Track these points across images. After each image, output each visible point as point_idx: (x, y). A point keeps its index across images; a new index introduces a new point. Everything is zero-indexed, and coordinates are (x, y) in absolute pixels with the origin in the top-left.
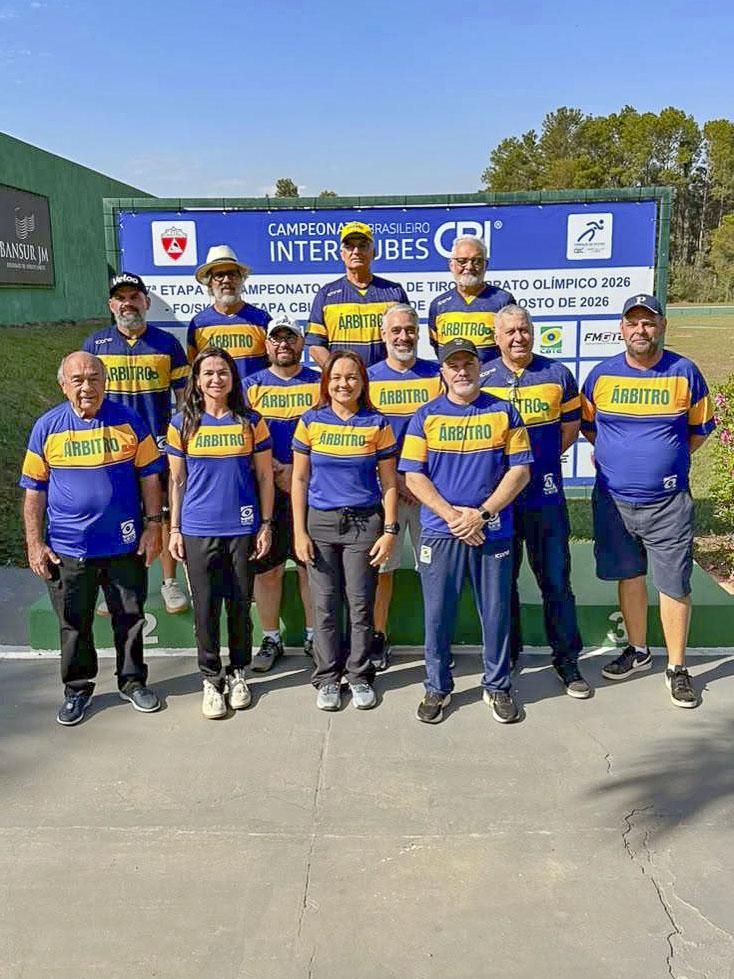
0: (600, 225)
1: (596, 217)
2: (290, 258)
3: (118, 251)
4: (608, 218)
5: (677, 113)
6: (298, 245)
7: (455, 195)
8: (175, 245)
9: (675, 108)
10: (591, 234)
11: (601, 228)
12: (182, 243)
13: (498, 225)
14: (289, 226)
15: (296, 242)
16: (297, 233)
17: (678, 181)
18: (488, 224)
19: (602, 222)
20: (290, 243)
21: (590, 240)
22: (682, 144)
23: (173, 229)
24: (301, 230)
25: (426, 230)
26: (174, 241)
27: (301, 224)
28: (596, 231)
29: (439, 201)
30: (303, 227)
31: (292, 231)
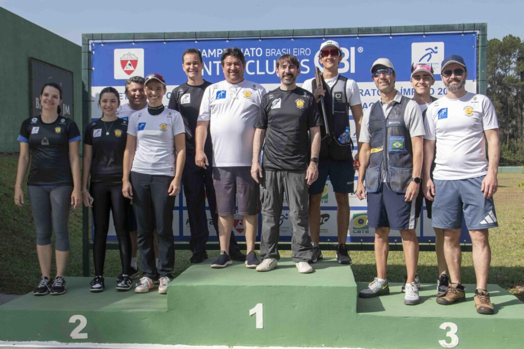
0: (435, 50)
1: (432, 45)
2: (210, 73)
3: (90, 69)
4: (441, 46)
5: (514, 38)
6: (216, 64)
7: (329, 29)
8: (130, 65)
9: (513, 35)
10: (429, 56)
11: (436, 52)
12: (134, 63)
13: (361, 50)
14: (209, 51)
15: (214, 62)
16: (215, 56)
17: (517, 84)
18: (353, 49)
19: (436, 48)
20: (210, 63)
21: (428, 61)
22: (519, 59)
23: (129, 54)
24: (218, 53)
25: (308, 53)
26: (129, 62)
27: (218, 50)
28: (432, 54)
29: (317, 33)
30: (220, 52)
31: (212, 54)
